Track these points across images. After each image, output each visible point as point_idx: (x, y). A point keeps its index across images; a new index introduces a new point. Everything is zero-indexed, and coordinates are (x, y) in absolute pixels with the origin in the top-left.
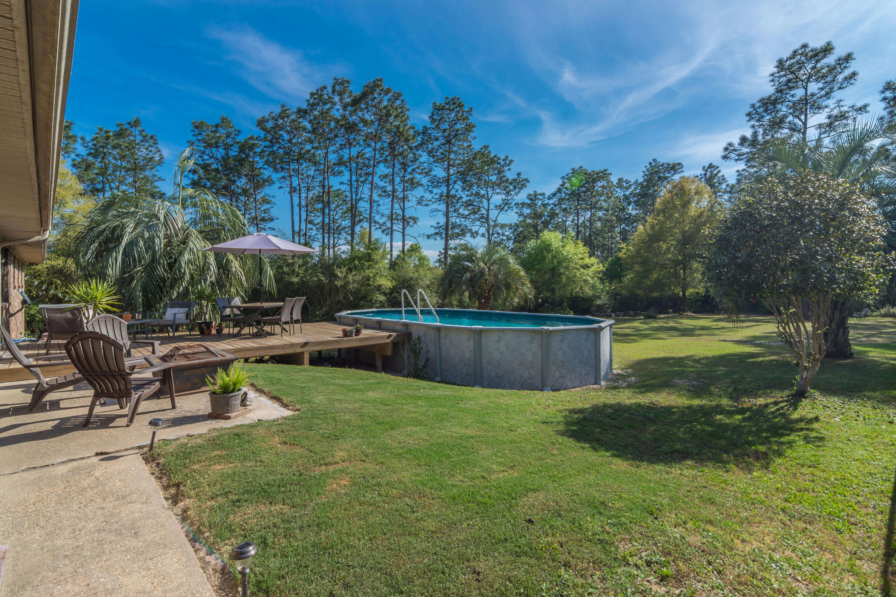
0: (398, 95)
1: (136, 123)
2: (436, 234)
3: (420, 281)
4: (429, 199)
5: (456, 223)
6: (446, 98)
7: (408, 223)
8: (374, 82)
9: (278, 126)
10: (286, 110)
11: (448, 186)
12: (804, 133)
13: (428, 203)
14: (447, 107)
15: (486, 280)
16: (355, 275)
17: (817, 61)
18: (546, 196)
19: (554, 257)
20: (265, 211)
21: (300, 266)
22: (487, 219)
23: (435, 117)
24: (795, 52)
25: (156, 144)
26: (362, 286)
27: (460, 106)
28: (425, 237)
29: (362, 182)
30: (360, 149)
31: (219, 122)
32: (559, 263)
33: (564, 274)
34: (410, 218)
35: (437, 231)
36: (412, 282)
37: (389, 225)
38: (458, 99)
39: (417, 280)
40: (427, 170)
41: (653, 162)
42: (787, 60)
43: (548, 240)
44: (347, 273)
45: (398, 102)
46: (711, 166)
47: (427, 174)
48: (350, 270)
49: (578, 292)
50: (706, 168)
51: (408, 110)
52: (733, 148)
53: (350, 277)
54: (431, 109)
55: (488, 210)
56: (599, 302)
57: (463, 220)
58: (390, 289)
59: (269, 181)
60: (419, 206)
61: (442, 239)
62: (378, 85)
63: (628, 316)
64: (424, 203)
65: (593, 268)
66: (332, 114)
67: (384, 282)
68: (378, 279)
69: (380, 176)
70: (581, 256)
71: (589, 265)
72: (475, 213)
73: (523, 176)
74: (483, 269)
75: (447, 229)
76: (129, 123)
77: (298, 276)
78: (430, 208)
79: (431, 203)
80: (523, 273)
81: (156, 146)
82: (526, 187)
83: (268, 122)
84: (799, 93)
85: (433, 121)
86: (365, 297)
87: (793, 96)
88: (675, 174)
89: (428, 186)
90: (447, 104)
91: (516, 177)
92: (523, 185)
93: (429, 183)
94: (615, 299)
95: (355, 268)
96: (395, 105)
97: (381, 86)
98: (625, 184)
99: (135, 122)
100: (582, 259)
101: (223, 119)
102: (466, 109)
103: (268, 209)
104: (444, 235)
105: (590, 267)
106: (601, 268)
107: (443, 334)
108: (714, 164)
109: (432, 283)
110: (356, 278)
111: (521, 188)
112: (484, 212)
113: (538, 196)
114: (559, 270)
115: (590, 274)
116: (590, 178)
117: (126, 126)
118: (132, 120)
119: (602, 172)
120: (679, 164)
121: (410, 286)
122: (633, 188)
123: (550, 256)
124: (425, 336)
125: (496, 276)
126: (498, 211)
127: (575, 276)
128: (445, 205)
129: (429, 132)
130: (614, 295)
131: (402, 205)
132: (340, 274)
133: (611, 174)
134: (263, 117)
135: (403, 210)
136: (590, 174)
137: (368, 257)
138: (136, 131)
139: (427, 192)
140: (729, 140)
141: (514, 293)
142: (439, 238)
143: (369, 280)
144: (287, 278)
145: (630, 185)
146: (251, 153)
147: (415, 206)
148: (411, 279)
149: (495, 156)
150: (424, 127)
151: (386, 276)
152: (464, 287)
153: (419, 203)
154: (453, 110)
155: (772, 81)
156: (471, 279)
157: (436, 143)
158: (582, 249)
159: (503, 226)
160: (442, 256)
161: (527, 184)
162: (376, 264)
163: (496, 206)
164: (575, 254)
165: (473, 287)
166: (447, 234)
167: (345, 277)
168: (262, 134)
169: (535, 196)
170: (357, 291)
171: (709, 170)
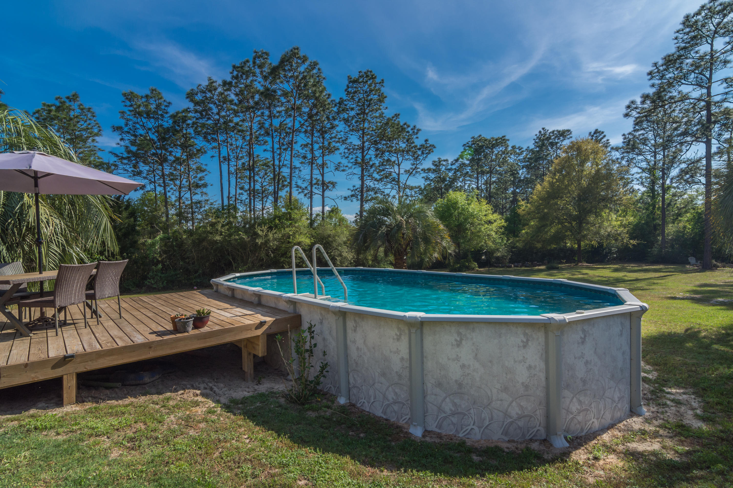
0: (314, 65)
1: (74, 98)
2: (352, 196)
3: (337, 238)
4: (345, 165)
5: (370, 186)
6: (360, 72)
7: (328, 187)
8: (292, 51)
9: (207, 99)
10: (213, 82)
11: (363, 152)
12: (709, 88)
13: (345, 168)
14: (361, 80)
15: (403, 234)
16: (276, 233)
17: (725, 16)
18: (450, 162)
19: (460, 214)
20: (200, 179)
21: (223, 226)
22: (398, 182)
23: (350, 89)
24: (703, 7)
25: (94, 116)
26: (283, 243)
27: (373, 78)
28: (343, 199)
29: (284, 149)
30: (283, 120)
31: (149, 93)
32: (466, 219)
33: (470, 229)
34: (329, 182)
35: (353, 193)
36: (330, 239)
37: (309, 188)
38: (371, 72)
39: (334, 237)
40: (344, 139)
41: (542, 131)
42: (694, 16)
43: (454, 199)
44: (268, 231)
45: (315, 71)
46: (596, 132)
47: (344, 142)
48: (270, 228)
49: (482, 245)
50: (592, 134)
51: (324, 78)
52: (635, 106)
53: (271, 235)
54: (347, 82)
55: (399, 174)
56: (499, 254)
57: (376, 183)
58: (309, 246)
59: (201, 152)
60: (337, 172)
61: (358, 200)
62: (295, 53)
63: (526, 267)
64: (342, 168)
65: (495, 224)
66: (255, 86)
67: (303, 240)
68: (297, 236)
69: (302, 145)
70: (484, 213)
71: (493, 221)
72: (386, 177)
73: (430, 142)
74: (401, 222)
75: (362, 191)
76: (68, 98)
77: (221, 235)
78: (346, 172)
79: (347, 168)
80: (442, 227)
81: (95, 118)
82: (433, 152)
83: (197, 94)
84: (704, 48)
85: (348, 93)
86: (286, 253)
87: (697, 52)
88: (564, 139)
89: (344, 153)
90: (361, 77)
91: (424, 143)
92: (430, 150)
93: (346, 151)
94: (512, 252)
95: (276, 226)
96: (312, 73)
97: (298, 54)
98: (518, 151)
99: (74, 96)
100: (485, 215)
101: (153, 90)
102: (378, 80)
103: (203, 177)
104: (359, 197)
105: (492, 223)
106: (503, 223)
107: (350, 324)
108: (599, 130)
109: (348, 240)
110: (276, 236)
111: (429, 153)
112: (394, 175)
113: (442, 163)
114: (466, 225)
115: (494, 229)
116: (490, 144)
117: (64, 99)
118: (70, 94)
119: (501, 138)
120: (568, 131)
121: (328, 243)
122: (525, 154)
123: (456, 213)
124: (321, 323)
125: (414, 230)
126: (408, 175)
127: (480, 231)
128: (360, 169)
129: (345, 103)
130: (512, 248)
131: (321, 171)
132: (260, 233)
133: (508, 140)
134: (192, 90)
135: (323, 175)
136: (490, 141)
137: (288, 217)
138: (75, 105)
139: (344, 158)
140: (632, 99)
141: (434, 248)
142: (354, 200)
143: (289, 238)
144: (210, 237)
145: (523, 151)
146: (185, 126)
147: (333, 171)
148: (329, 236)
149: (405, 124)
150: (341, 99)
151: (306, 234)
152: (379, 243)
153: (337, 169)
154: (367, 82)
155: (676, 38)
156: (388, 234)
157: (352, 113)
158: (485, 207)
159: (412, 188)
160: (359, 217)
161: (434, 149)
162: (295, 223)
163: (406, 171)
164: (480, 211)
165: (389, 241)
166: (362, 196)
167: (266, 235)
168: (191, 106)
169: (440, 162)
170: (278, 248)
171: (595, 135)
